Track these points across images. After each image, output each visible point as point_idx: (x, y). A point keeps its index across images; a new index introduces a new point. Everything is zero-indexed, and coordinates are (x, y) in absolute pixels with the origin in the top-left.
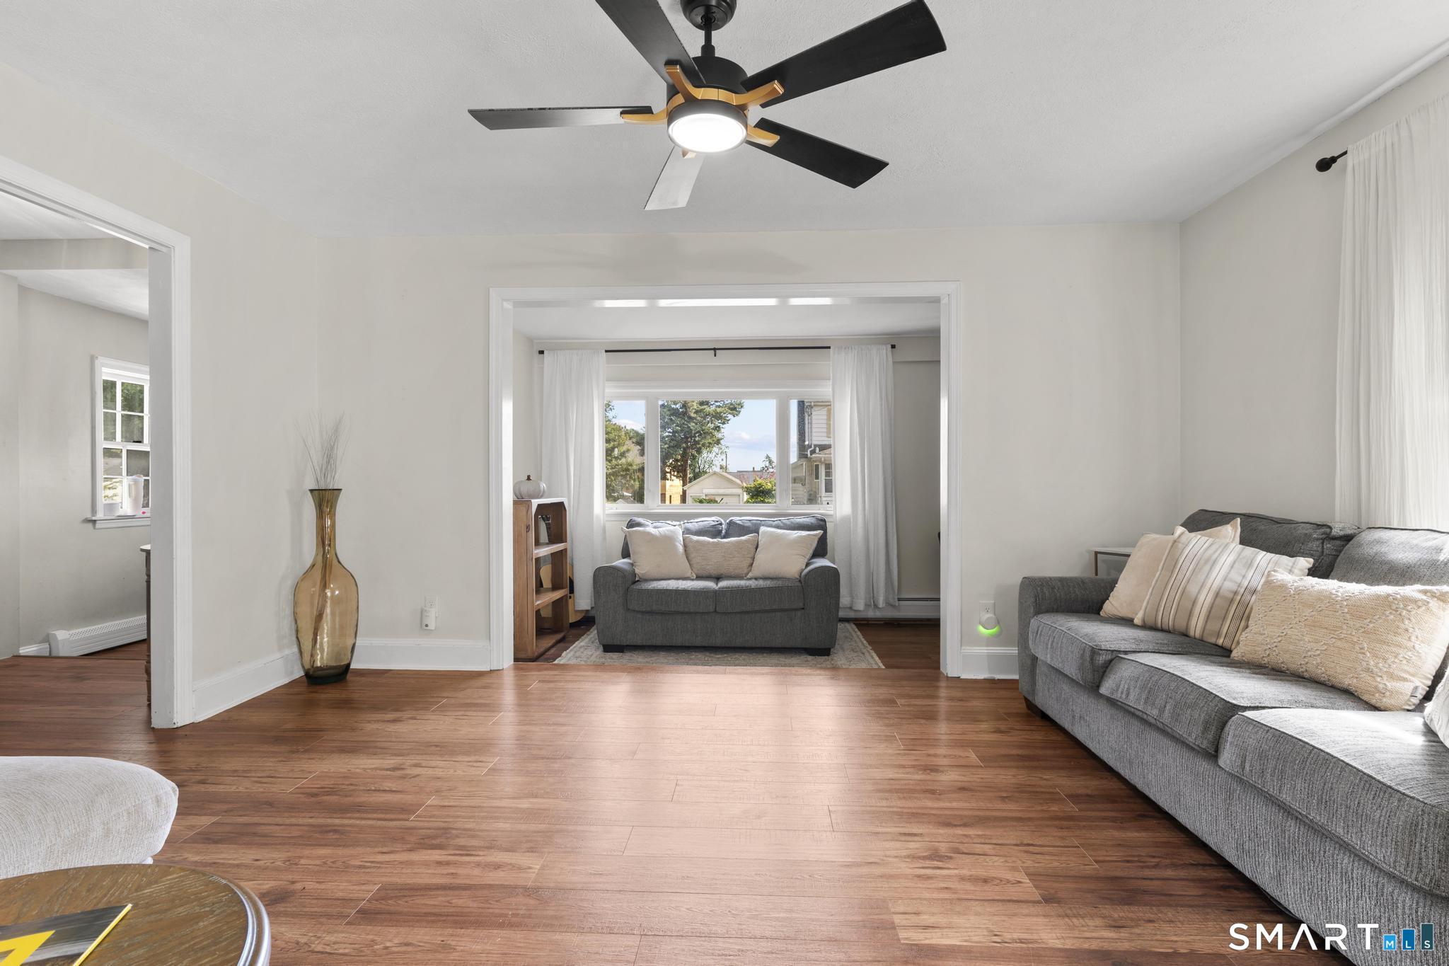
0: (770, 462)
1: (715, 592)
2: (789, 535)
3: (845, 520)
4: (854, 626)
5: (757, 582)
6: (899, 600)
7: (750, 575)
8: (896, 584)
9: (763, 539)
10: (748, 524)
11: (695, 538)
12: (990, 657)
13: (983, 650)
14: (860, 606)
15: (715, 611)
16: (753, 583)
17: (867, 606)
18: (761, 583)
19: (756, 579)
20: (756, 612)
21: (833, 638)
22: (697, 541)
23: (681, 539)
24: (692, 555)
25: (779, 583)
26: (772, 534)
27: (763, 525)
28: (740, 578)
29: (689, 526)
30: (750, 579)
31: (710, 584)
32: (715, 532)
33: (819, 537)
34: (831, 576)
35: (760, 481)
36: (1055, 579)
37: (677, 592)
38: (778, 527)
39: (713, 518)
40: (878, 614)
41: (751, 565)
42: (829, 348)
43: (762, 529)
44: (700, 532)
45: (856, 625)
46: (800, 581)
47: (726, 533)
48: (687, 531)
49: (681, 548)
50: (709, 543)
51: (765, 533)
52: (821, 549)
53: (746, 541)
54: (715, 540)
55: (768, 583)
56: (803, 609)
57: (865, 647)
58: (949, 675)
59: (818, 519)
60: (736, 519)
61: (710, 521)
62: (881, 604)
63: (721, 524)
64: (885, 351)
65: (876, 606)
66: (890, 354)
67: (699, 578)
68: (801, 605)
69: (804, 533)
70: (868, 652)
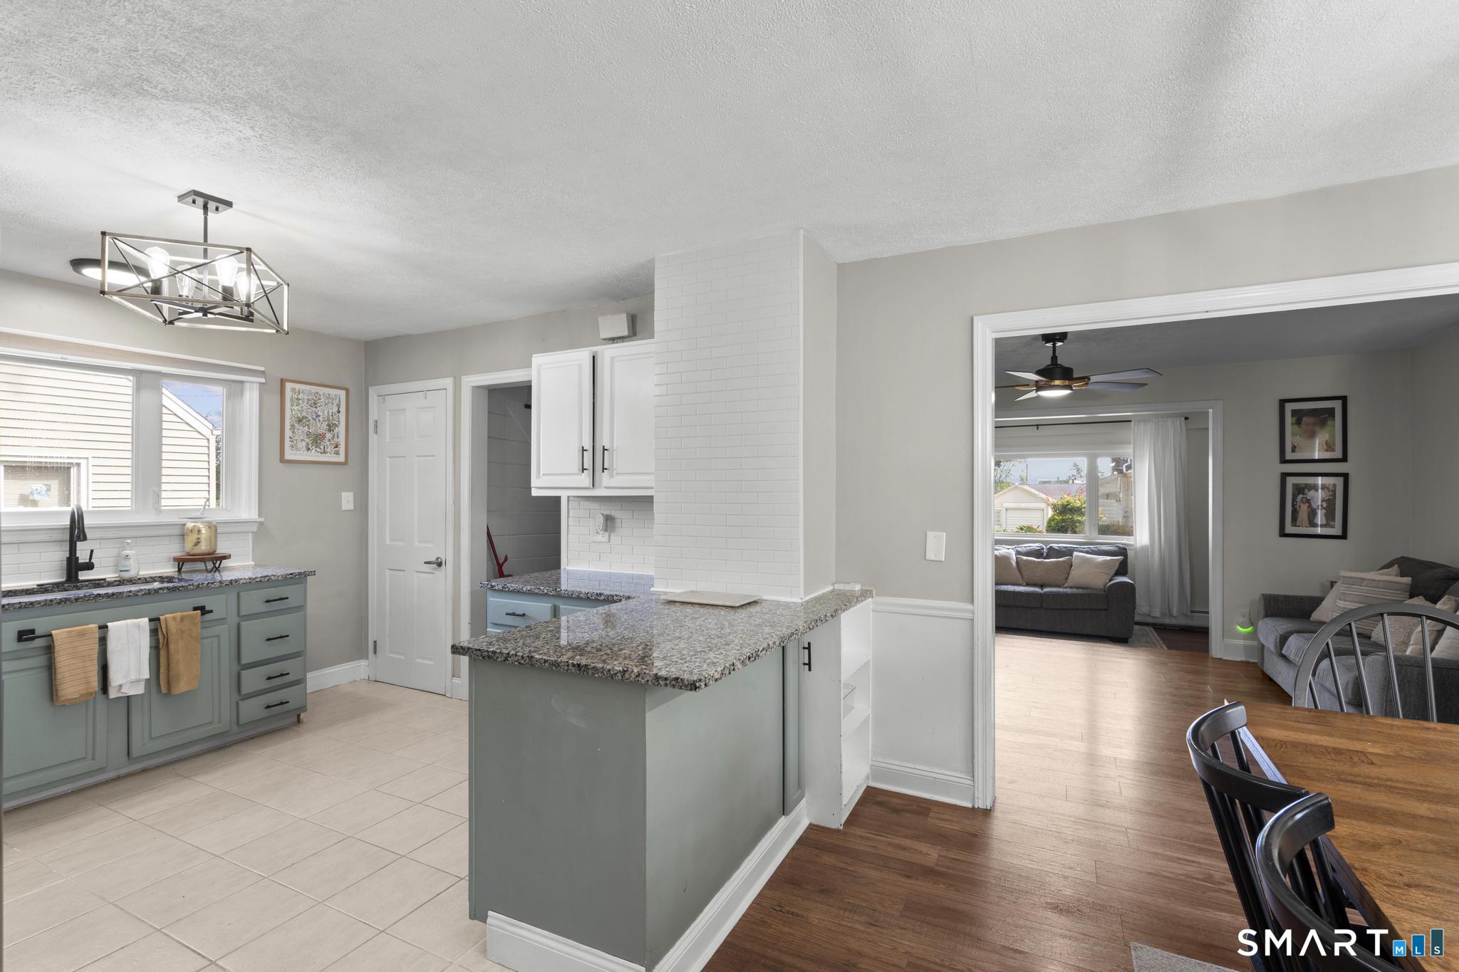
0: (1078, 470)
1: (1041, 594)
2: (1095, 559)
3: (1144, 548)
4: (1152, 629)
5: (1071, 590)
6: (1192, 612)
7: (1066, 585)
8: (1189, 599)
9: (1076, 561)
10: (1064, 550)
11: (1025, 558)
12: (1246, 647)
13: (1241, 642)
14: (1157, 613)
15: (1042, 607)
16: (1068, 591)
17: (1163, 614)
18: (1075, 591)
19: (1071, 588)
20: (1070, 609)
21: (1131, 632)
22: (1026, 560)
23: (1015, 558)
24: (1023, 570)
25: (1089, 591)
26: (1083, 557)
27: (1076, 551)
28: (1059, 586)
29: (1019, 549)
30: (1067, 588)
31: (1038, 590)
32: (1038, 554)
33: (1120, 561)
34: (1130, 589)
35: (1067, 498)
36: (1281, 596)
37: (1014, 593)
38: (1087, 552)
39: (1037, 544)
40: (1174, 622)
41: (1067, 578)
42: (1131, 421)
43: (1075, 554)
44: (1028, 554)
45: (1154, 628)
46: (1105, 591)
47: (1047, 555)
48: (1018, 553)
49: (1014, 564)
50: (1035, 561)
51: (1077, 556)
52: (1122, 569)
53: (1063, 561)
54: (1039, 560)
55: (1080, 591)
56: (1106, 610)
57: (1157, 641)
58: (1214, 656)
59: (1120, 548)
60: (1055, 546)
61: (1035, 546)
62: (1175, 612)
63: (1043, 549)
64: (1179, 422)
65: (1171, 615)
66: (1183, 424)
67: (1028, 585)
68: (1105, 607)
69: (1108, 558)
70: (1160, 645)
